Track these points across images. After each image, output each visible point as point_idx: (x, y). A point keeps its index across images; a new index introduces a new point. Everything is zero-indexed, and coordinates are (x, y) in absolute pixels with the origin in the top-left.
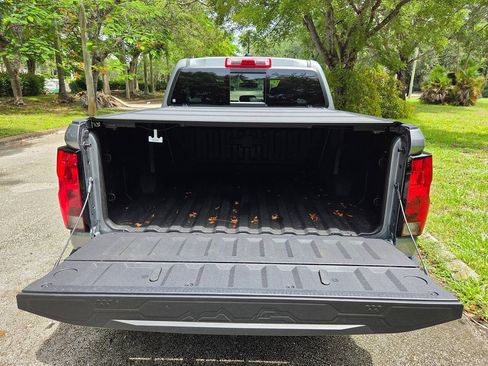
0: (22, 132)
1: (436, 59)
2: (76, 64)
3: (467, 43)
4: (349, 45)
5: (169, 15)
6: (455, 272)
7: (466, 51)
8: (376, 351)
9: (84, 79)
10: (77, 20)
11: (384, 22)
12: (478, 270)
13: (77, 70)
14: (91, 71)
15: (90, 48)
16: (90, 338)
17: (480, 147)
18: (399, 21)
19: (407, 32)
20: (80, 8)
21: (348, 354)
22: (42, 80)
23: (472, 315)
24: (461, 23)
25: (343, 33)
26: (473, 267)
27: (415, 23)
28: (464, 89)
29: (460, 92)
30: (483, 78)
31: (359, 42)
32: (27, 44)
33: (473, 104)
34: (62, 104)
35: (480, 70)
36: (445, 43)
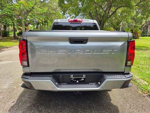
0: (2, 47)
1: (127, 26)
2: (19, 27)
3: (136, 21)
4: (102, 21)
5: (49, 12)
6: (140, 82)
7: (135, 23)
8: (120, 106)
9: (22, 32)
10: (20, 14)
11: (112, 14)
12: (147, 82)
13: (20, 29)
14: (24, 29)
15: (24, 21)
16: (27, 105)
17: (142, 49)
18: (116, 14)
19: (118, 17)
20: (21, 10)
21: (111, 107)
22: (8, 32)
23: (147, 95)
24: (133, 15)
25: (100, 18)
26: (145, 81)
27: (121, 15)
28: (136, 34)
29: (134, 35)
30: (141, 31)
31: (105, 20)
32: (4, 20)
33: (138, 38)
34: (15, 39)
35: (140, 29)
36: (130, 21)
